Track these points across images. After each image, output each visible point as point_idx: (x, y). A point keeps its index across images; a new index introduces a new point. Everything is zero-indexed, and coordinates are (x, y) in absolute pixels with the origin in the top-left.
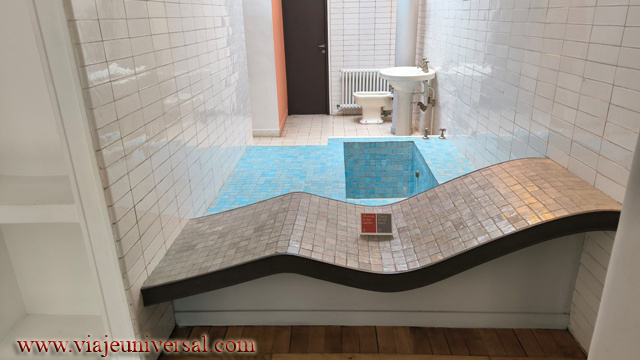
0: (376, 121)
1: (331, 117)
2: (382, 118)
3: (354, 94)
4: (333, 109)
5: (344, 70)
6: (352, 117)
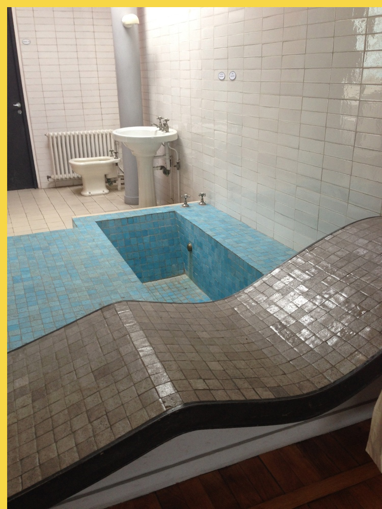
0: (100, 192)
2: (107, 188)
4: (42, 182)
5: (51, 134)
6: (68, 189)
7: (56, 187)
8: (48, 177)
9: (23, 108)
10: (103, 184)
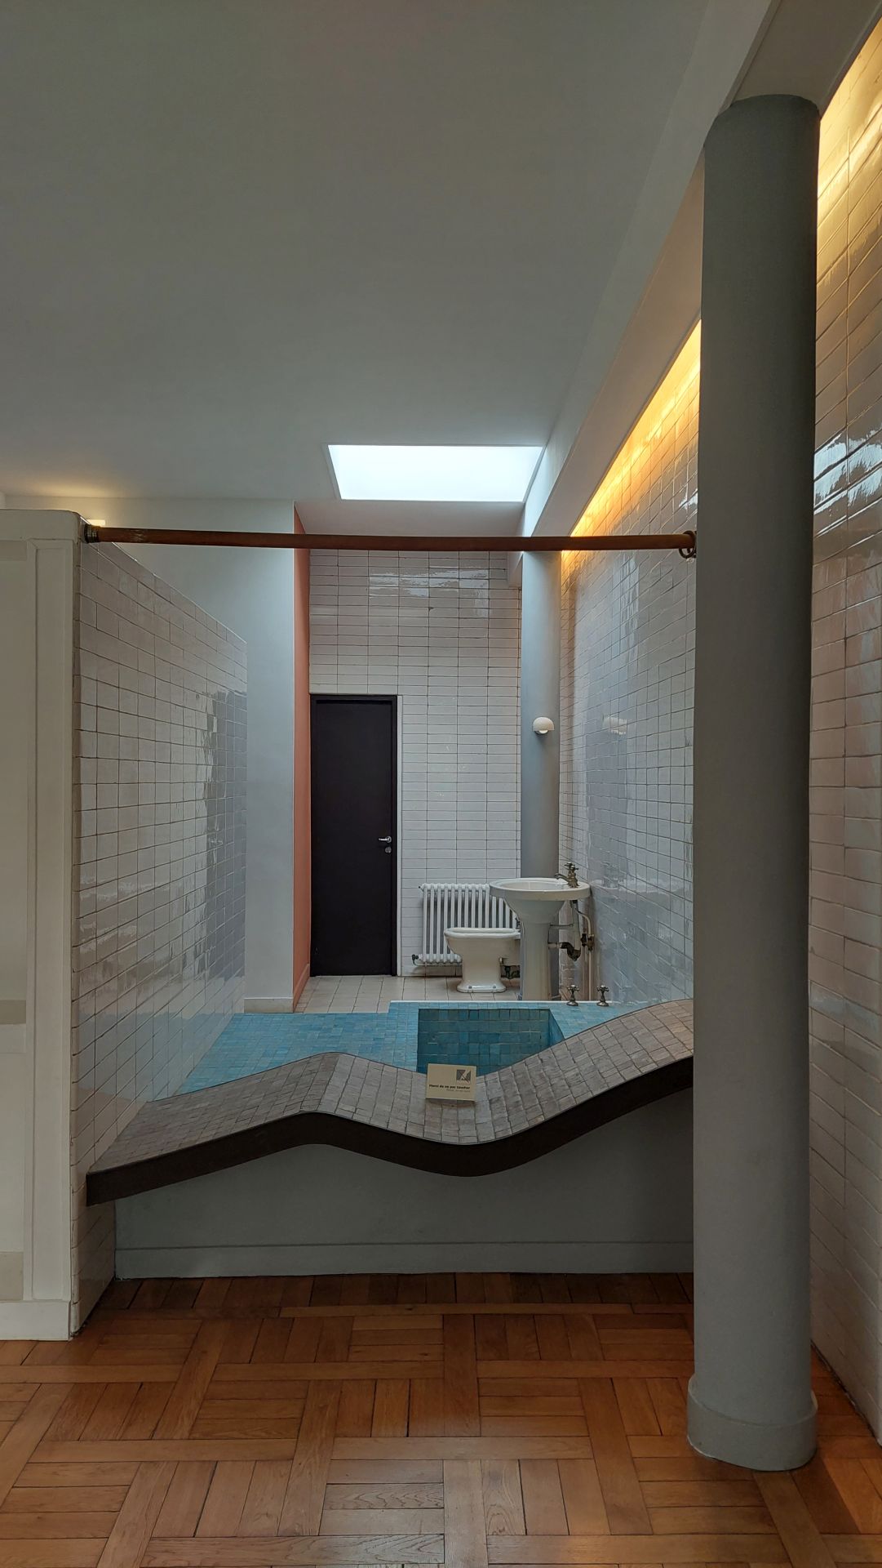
0: (489, 988)
1: (399, 982)
2: (503, 983)
3: (446, 931)
4: (404, 964)
5: (429, 886)
6: (444, 981)
7: (425, 976)
8: (415, 957)
9: (393, 844)
10: (496, 974)
